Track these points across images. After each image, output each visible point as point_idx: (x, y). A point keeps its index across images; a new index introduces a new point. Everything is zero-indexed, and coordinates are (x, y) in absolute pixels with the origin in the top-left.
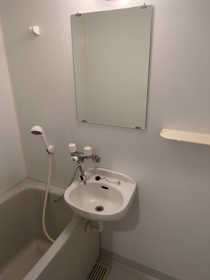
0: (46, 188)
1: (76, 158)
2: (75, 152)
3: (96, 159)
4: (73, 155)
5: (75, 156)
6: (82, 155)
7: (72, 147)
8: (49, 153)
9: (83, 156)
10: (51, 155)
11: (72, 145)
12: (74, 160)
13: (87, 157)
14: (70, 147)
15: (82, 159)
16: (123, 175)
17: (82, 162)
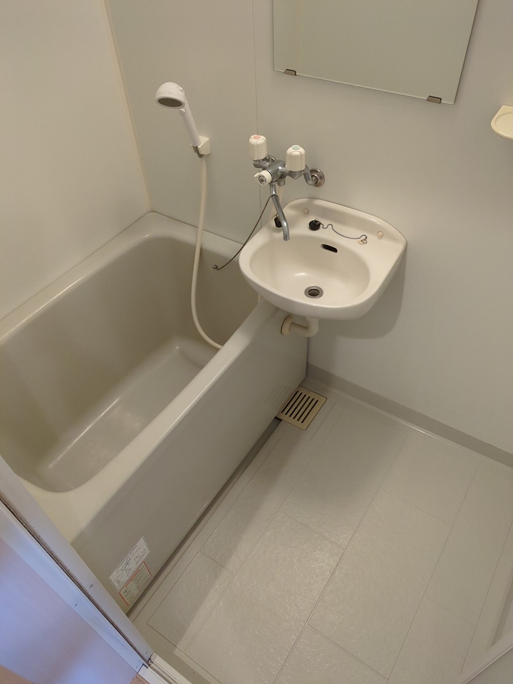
0: (197, 237)
1: (266, 174)
2: (265, 159)
3: (314, 177)
4: (259, 165)
5: (264, 169)
6: (280, 168)
7: (258, 146)
8: (201, 156)
9: (284, 169)
10: (204, 162)
11: (258, 140)
12: (262, 180)
13: (291, 174)
14: (253, 146)
15: (279, 178)
16: (374, 219)
17: (279, 185)
